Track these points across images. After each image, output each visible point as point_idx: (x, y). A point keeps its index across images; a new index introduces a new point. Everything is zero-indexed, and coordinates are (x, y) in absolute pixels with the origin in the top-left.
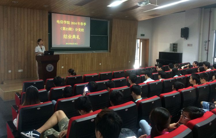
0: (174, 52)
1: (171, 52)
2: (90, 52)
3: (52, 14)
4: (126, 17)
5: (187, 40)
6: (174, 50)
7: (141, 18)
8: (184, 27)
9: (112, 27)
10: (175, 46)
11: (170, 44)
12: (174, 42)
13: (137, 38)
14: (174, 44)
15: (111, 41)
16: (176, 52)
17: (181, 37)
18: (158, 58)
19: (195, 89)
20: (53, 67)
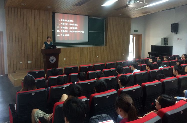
0: (164, 46)
1: (162, 45)
2: (88, 46)
3: (55, 13)
4: (120, 14)
5: (177, 34)
6: (165, 44)
7: (134, 16)
8: (173, 22)
10: (165, 40)
11: (161, 38)
12: (165, 36)
13: (131, 33)
14: (165, 39)
15: (107, 37)
16: (167, 46)
17: (171, 31)
18: (150, 51)
19: (177, 79)
20: (55, 59)
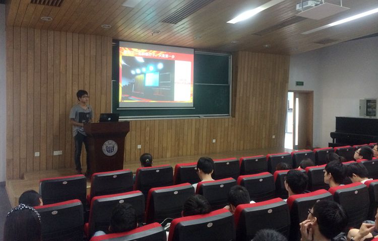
0: (368, 117)
1: (362, 117)
2: (194, 118)
3: (120, 42)
4: (267, 46)
6: (368, 113)
9: (237, 67)
10: (370, 105)
13: (289, 89)
14: (368, 101)
15: (236, 96)
16: (373, 118)
18: (334, 130)
20: (116, 147)
